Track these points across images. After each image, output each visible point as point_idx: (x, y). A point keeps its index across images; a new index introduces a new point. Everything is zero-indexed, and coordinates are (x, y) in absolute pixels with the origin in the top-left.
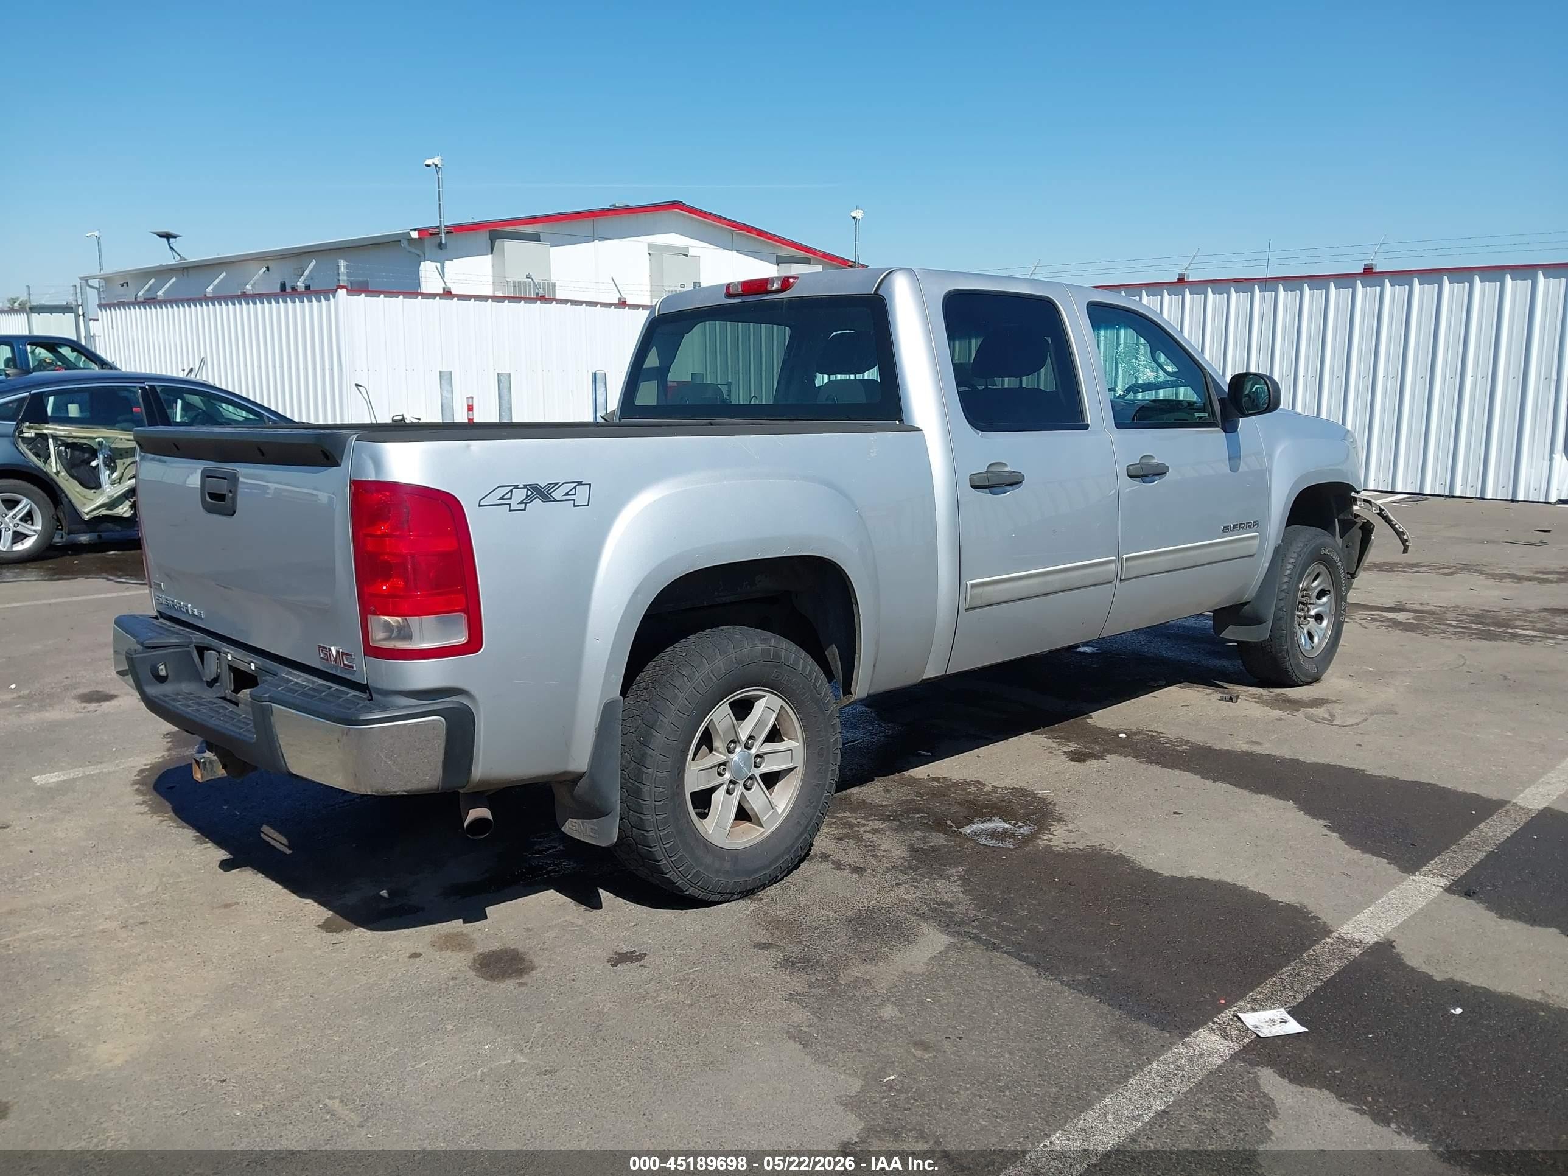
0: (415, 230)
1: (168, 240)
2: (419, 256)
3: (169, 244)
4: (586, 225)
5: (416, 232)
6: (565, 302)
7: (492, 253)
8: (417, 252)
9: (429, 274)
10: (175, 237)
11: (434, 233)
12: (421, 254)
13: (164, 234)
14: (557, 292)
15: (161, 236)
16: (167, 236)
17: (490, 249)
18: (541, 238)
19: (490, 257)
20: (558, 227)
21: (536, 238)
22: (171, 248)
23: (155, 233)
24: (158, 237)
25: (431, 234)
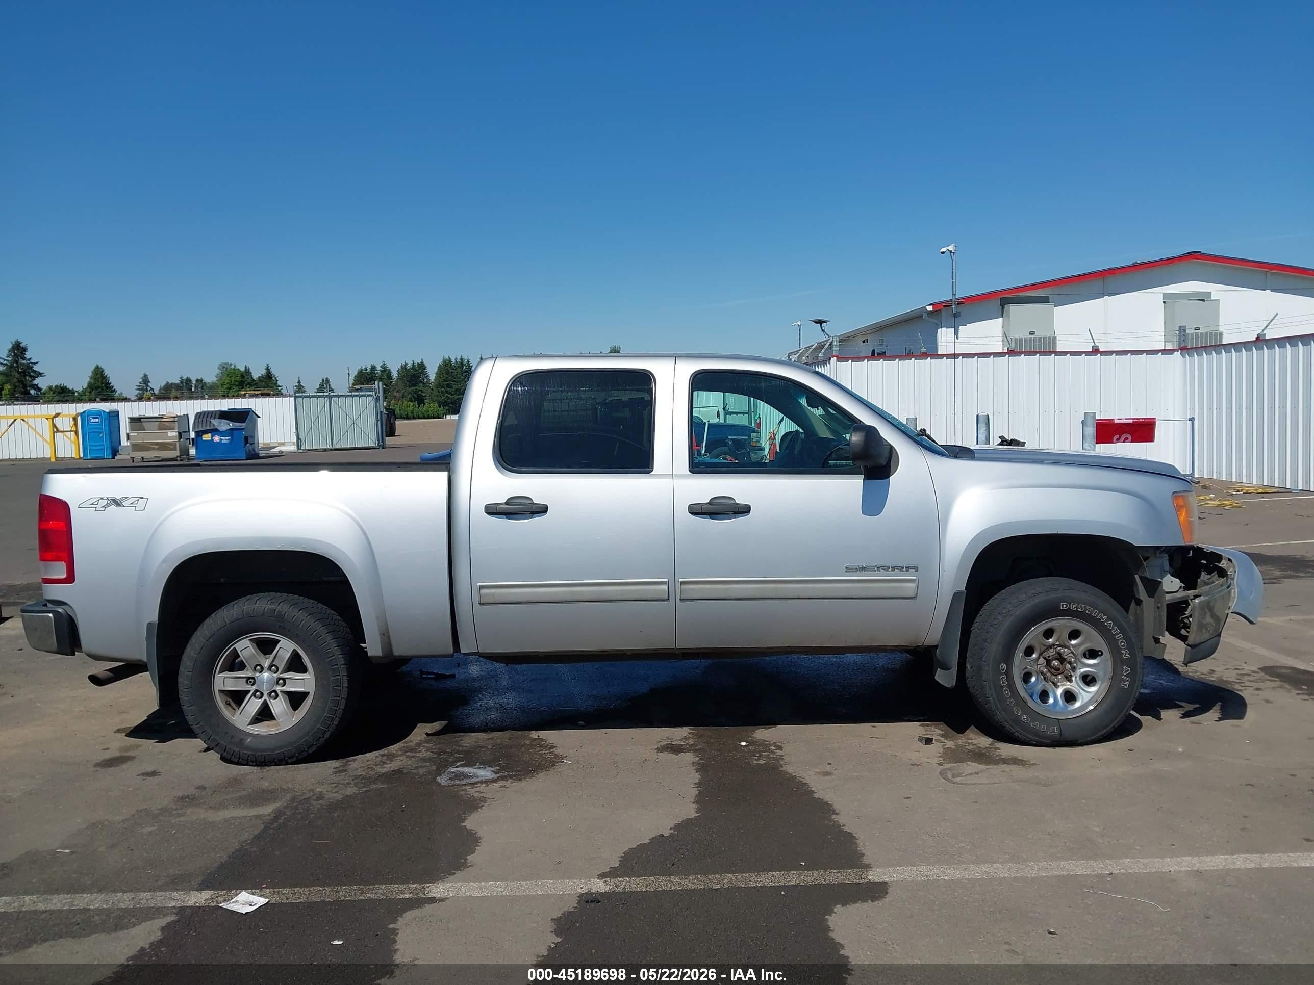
0: (931, 304)
1: (821, 325)
2: (937, 324)
3: (821, 328)
4: (1097, 284)
5: (931, 307)
6: (1065, 353)
7: (1002, 316)
8: (935, 321)
9: (945, 338)
10: (825, 322)
11: (947, 305)
12: (939, 323)
13: (817, 321)
14: (1058, 345)
15: (816, 322)
16: (820, 322)
17: (1001, 313)
18: (1050, 300)
19: (1001, 319)
20: (1066, 289)
21: (1045, 300)
22: (823, 331)
23: (811, 321)
24: (814, 324)
25: (944, 306)
